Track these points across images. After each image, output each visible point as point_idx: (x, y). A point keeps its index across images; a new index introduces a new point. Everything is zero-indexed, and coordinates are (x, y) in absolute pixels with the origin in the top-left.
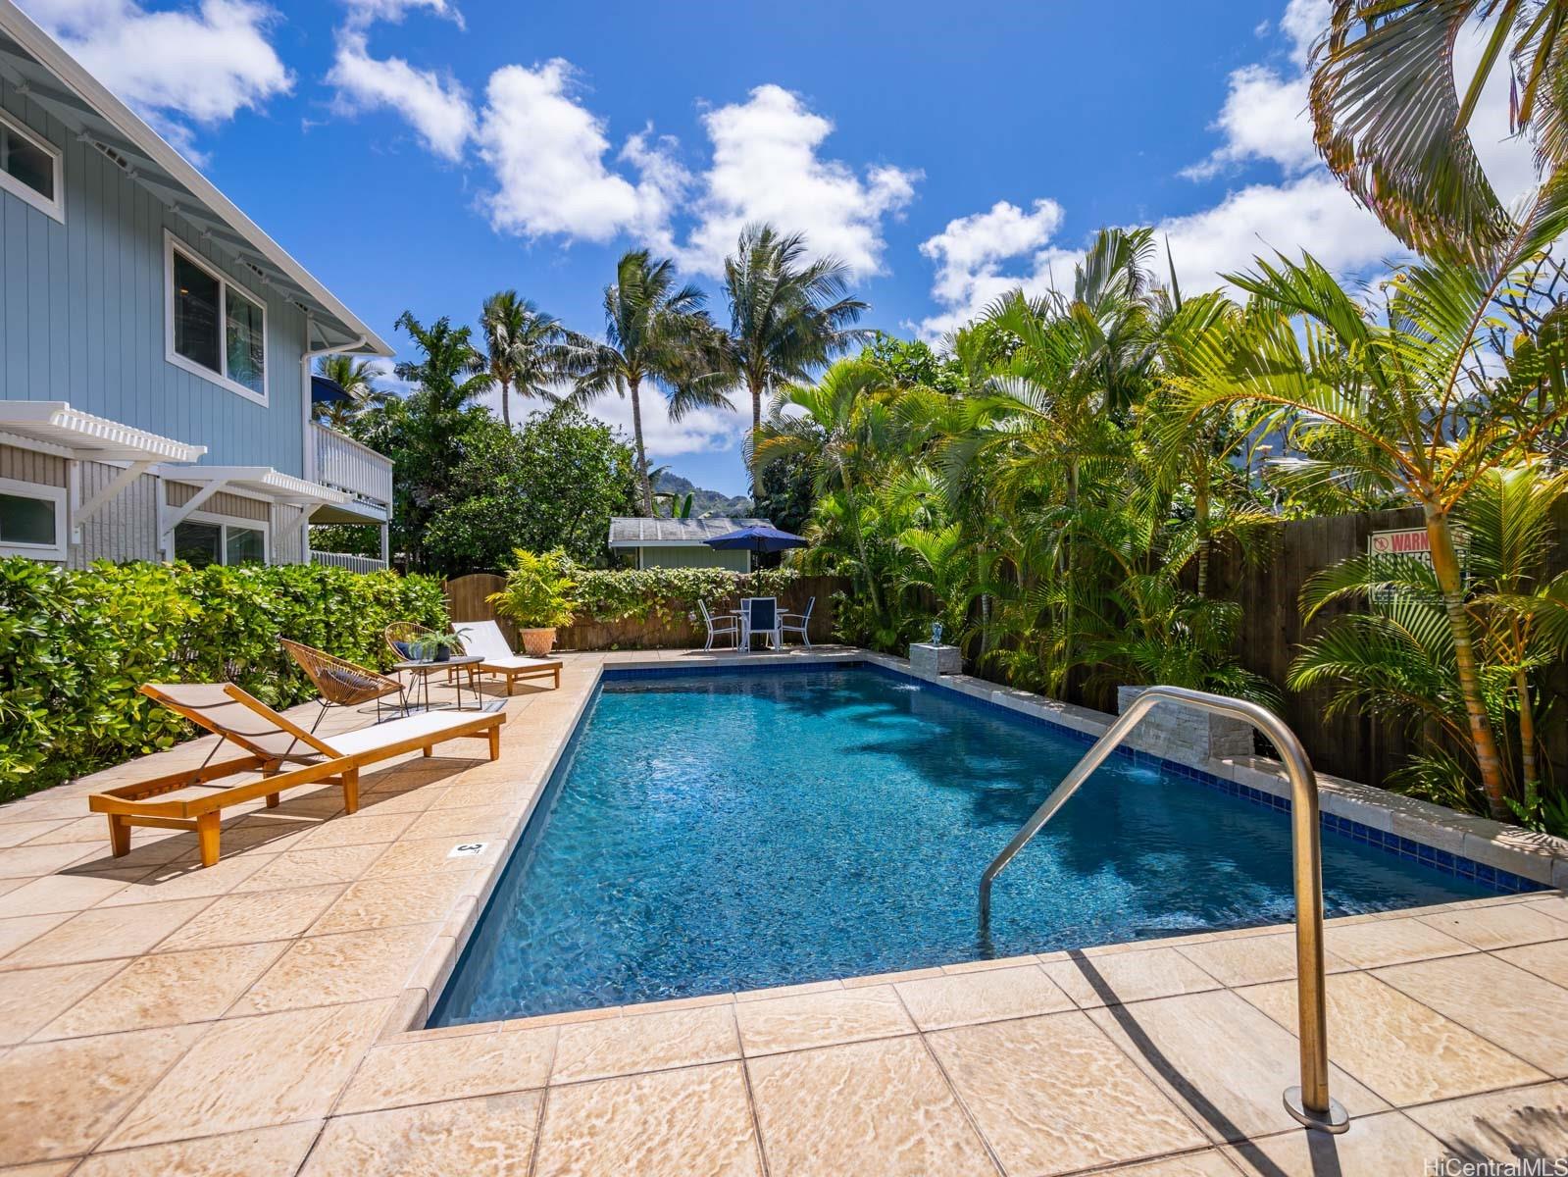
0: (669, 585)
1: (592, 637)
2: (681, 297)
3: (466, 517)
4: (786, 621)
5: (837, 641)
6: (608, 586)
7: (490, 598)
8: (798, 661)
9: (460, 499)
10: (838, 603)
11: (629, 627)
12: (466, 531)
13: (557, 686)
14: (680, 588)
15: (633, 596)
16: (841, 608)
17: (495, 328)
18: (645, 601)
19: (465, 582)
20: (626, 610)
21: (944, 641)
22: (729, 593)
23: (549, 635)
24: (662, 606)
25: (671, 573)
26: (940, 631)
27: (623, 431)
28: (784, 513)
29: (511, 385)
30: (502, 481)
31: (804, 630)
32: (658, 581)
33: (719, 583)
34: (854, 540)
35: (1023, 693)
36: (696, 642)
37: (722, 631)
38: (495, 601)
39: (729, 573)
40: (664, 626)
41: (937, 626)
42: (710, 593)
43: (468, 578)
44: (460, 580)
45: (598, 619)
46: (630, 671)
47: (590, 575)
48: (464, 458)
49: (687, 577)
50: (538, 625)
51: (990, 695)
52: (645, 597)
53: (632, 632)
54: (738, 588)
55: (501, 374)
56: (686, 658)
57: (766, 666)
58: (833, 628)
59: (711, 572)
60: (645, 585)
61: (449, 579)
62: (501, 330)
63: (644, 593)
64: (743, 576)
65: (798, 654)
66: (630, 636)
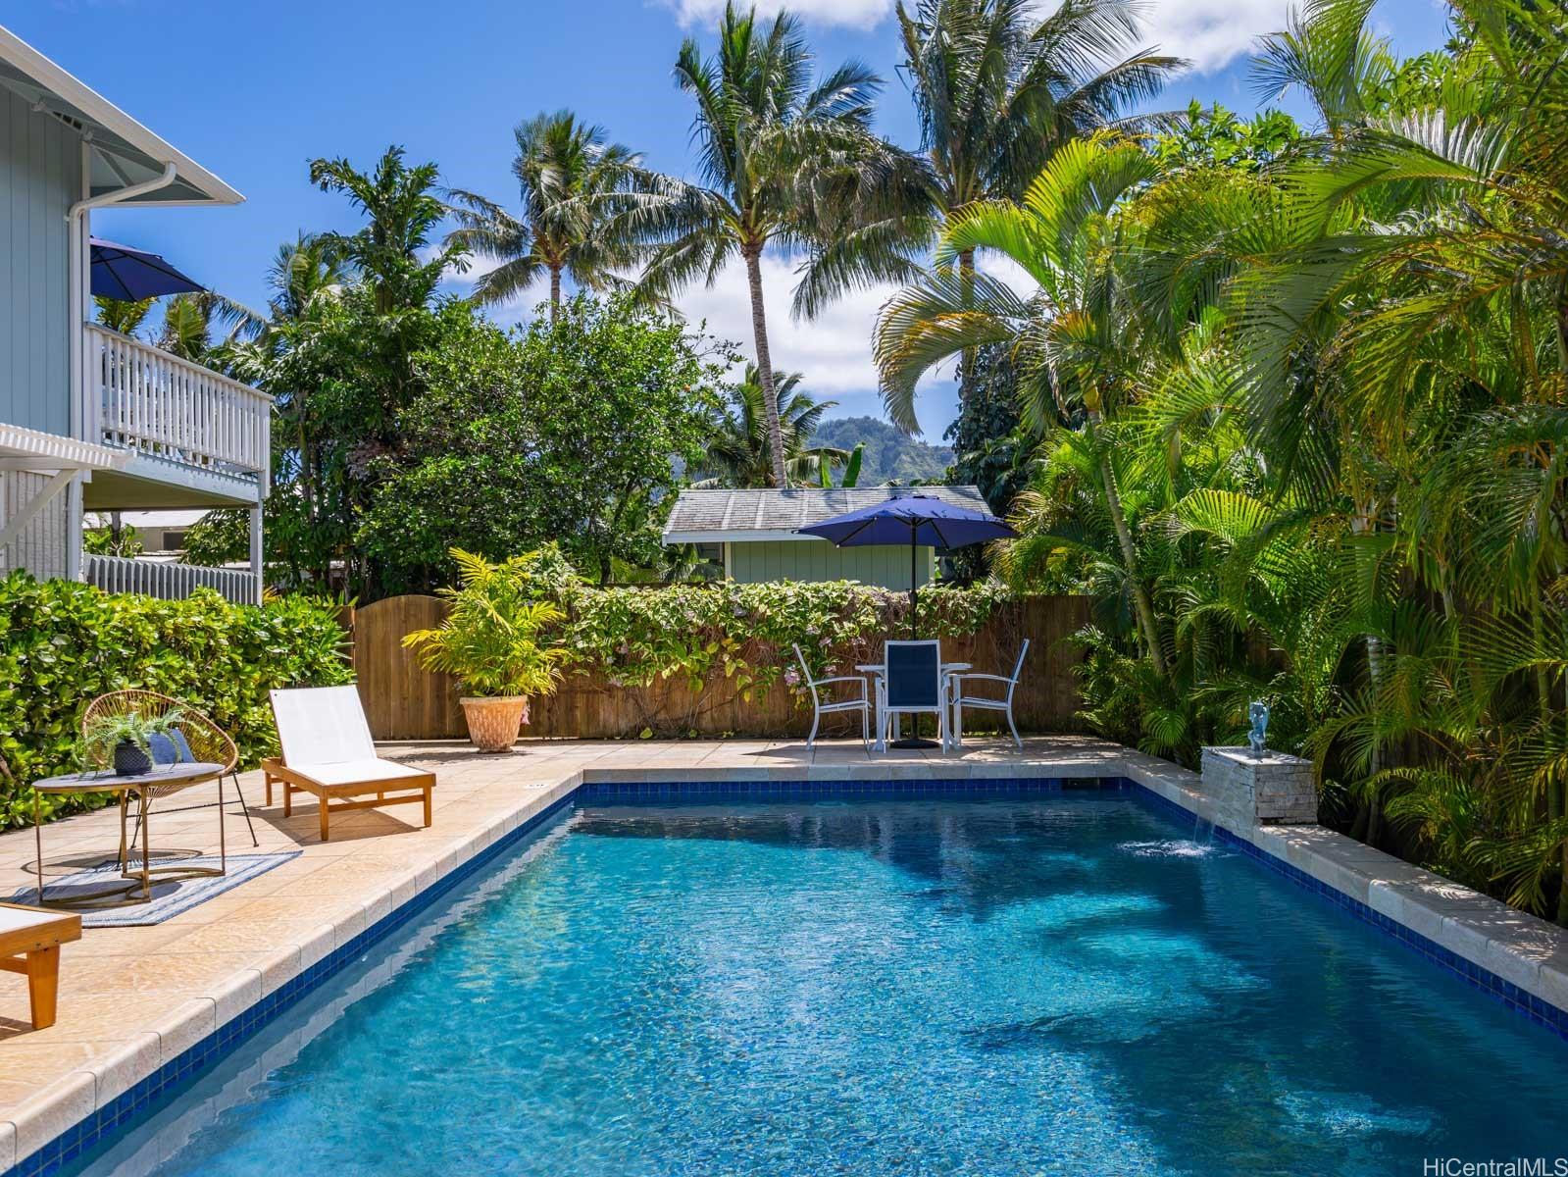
0: (749, 615)
1: (608, 714)
2: (835, 85)
3: (422, 495)
4: (968, 688)
5: (1086, 729)
6: (634, 616)
7: (410, 639)
8: (976, 775)
9: (413, 463)
10: (1089, 651)
11: (677, 696)
12: (418, 520)
13: (428, 822)
14: (768, 621)
15: (681, 635)
16: (1094, 664)
17: (538, 173)
18: (703, 647)
19: (385, 612)
20: (668, 663)
21: (1274, 746)
22: (866, 631)
23: (514, 709)
24: (735, 656)
25: (756, 593)
26: (1264, 720)
27: (707, 332)
28: (1005, 475)
29: (564, 272)
30: (479, 428)
31: (1007, 706)
32: (727, 608)
33: (843, 610)
34: (1108, 522)
35: (1445, 890)
36: (792, 728)
37: (838, 707)
38: (420, 645)
39: (865, 591)
40: (740, 694)
41: (1259, 708)
42: (827, 629)
43: (391, 601)
44: (376, 606)
45: (614, 680)
46: (634, 786)
47: (603, 597)
48: (420, 388)
49: (783, 599)
50: (490, 692)
51: (1365, 888)
52: (705, 635)
53: (682, 704)
54: (885, 620)
55: (548, 253)
56: (750, 763)
57: (909, 783)
58: (1079, 704)
59: (832, 588)
60: (703, 614)
61: (358, 606)
62: (547, 176)
63: (702, 631)
64: (895, 596)
65: (985, 758)
66: (678, 712)
